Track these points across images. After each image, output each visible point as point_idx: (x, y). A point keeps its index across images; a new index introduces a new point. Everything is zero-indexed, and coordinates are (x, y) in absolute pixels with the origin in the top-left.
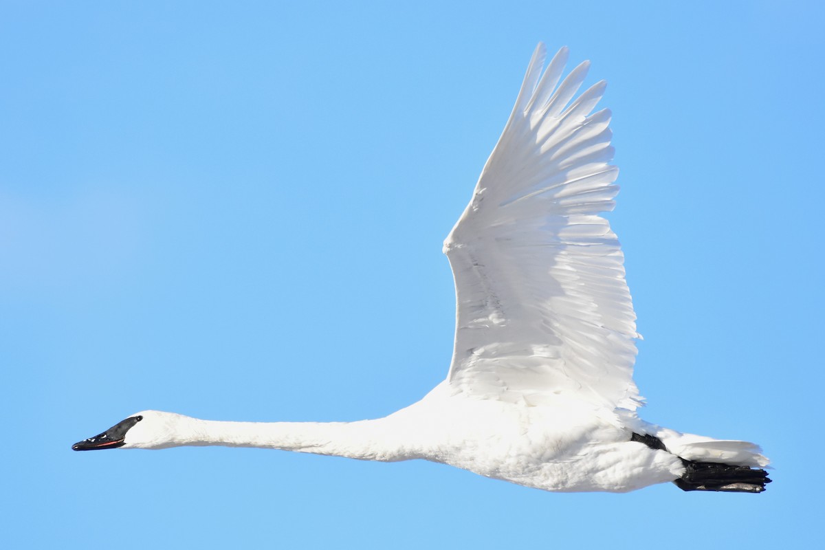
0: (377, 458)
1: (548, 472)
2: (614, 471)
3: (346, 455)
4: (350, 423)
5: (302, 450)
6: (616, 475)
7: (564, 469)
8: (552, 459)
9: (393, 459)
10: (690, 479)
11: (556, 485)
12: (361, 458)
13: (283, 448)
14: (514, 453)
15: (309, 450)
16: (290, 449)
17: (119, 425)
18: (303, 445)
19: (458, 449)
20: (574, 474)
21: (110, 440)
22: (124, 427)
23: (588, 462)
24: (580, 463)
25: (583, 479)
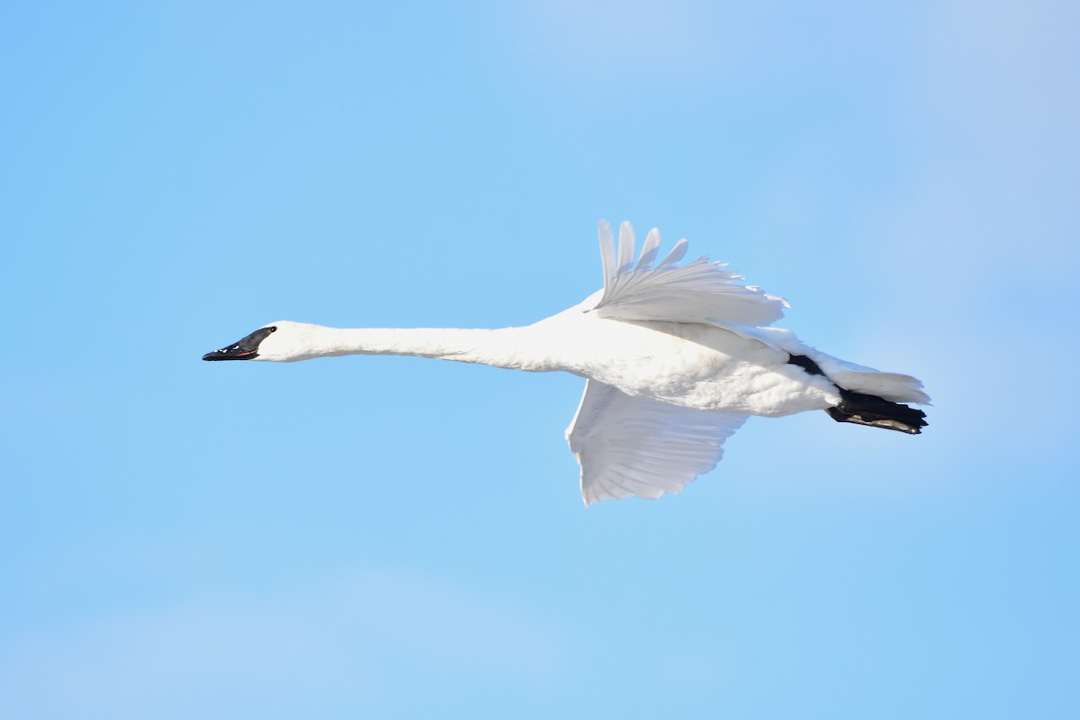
0: (523, 368)
1: (701, 391)
2: (770, 395)
3: (490, 363)
4: (495, 331)
5: (445, 357)
6: (771, 398)
7: (718, 389)
8: (706, 378)
9: (538, 370)
10: (845, 410)
11: (709, 405)
12: (506, 367)
13: (424, 355)
14: (666, 373)
15: (452, 358)
16: (431, 356)
17: (252, 336)
18: (446, 352)
19: (606, 367)
20: (729, 394)
21: (243, 351)
22: (257, 338)
23: (742, 383)
24: (735, 384)
25: (736, 400)
